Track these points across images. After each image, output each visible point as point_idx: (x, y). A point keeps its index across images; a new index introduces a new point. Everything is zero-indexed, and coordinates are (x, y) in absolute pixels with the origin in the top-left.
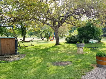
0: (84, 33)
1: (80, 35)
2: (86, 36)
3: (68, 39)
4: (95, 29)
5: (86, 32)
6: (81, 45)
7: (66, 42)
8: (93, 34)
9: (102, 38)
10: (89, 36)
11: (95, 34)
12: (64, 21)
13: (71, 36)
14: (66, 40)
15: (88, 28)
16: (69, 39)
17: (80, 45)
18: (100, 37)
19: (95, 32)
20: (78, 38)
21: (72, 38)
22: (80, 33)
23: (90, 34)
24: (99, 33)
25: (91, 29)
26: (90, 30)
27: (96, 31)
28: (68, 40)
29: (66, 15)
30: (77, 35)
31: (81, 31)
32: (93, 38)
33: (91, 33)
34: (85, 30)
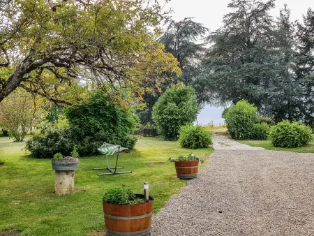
0: (87, 125)
1: (74, 131)
2: (92, 135)
3: (36, 145)
4: (118, 112)
5: (92, 120)
6: (68, 165)
7: (29, 153)
8: (113, 129)
9: (136, 140)
10: (102, 133)
11: (120, 127)
12: (18, 84)
13: (47, 134)
14: (30, 148)
15: (99, 108)
16: (40, 144)
17: (63, 165)
18: (131, 137)
19: (119, 123)
20: (67, 140)
21: (47, 140)
22: (76, 123)
23: (103, 126)
24: (130, 125)
25: (107, 113)
26: (103, 116)
27: (120, 118)
28: (35, 148)
29: (25, 65)
30: (66, 132)
31: (79, 117)
32: (111, 139)
33: (106, 124)
34: (90, 115)
